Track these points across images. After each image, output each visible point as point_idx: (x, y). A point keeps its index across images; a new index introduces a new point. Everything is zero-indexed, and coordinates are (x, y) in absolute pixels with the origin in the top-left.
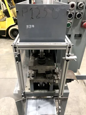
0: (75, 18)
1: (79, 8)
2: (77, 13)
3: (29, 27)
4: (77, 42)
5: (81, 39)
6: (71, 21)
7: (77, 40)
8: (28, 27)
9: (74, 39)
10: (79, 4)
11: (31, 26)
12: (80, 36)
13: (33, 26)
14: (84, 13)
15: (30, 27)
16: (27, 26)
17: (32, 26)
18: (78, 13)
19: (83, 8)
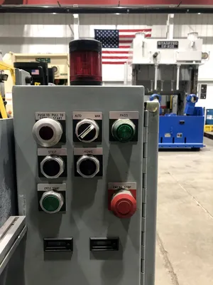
2: (80, 157)
12: (114, 244)
19: (99, 140)
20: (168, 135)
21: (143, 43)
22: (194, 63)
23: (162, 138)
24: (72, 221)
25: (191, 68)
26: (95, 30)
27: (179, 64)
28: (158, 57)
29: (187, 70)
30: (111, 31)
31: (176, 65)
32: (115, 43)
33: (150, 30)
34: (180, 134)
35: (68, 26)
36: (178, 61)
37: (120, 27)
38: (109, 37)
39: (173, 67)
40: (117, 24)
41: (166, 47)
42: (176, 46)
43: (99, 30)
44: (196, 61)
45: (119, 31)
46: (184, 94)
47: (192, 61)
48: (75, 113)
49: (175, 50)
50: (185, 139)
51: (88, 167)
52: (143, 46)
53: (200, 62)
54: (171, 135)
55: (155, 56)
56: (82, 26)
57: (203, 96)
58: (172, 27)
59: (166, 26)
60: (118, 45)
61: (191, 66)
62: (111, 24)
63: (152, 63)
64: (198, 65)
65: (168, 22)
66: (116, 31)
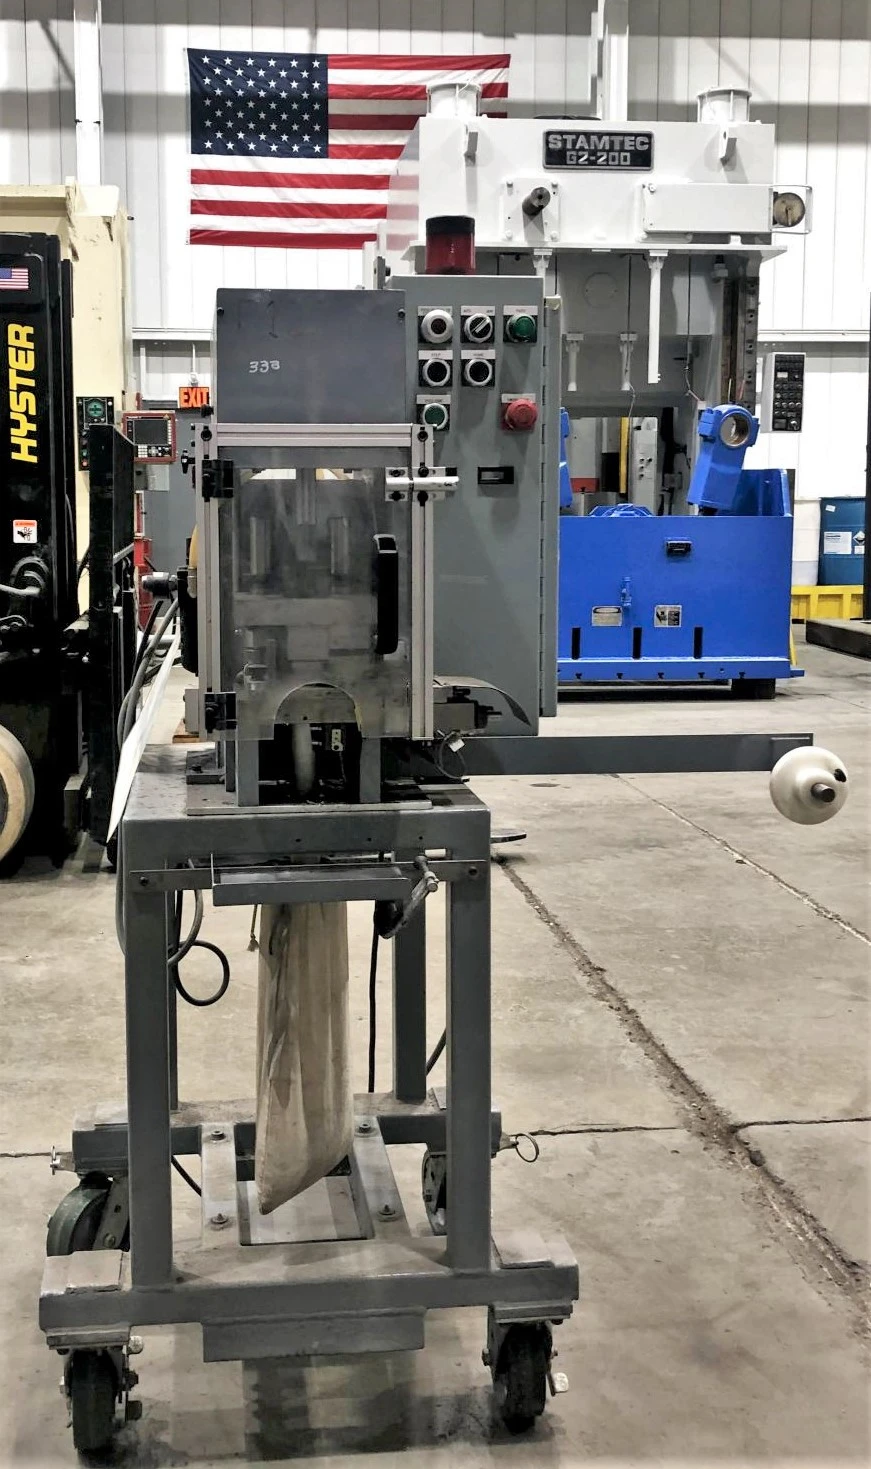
0: (464, 383)
1: (472, 338)
2: (468, 361)
3: (259, 366)
4: (495, 512)
5: (515, 494)
6: (447, 399)
7: (491, 499)
8: (255, 367)
9: (479, 495)
10: (469, 322)
11: (266, 364)
12: (507, 475)
13: (276, 365)
14: (505, 364)
15: (264, 368)
16: (254, 365)
17: (270, 365)
18: (472, 362)
19: (491, 340)
20: (606, 617)
21: (473, 138)
22: (736, 244)
23: (576, 633)
24: (457, 445)
25: (722, 272)
26: (195, 55)
27: (660, 249)
28: (550, 210)
29: (699, 283)
30: (284, 59)
31: (643, 255)
32: (307, 128)
33: (502, 61)
34: (668, 609)
35: (34, 27)
36: (653, 235)
37: (332, 41)
38: (273, 96)
39: (628, 265)
40: (315, 25)
41: (592, 164)
42: (642, 159)
43: (217, 56)
44: (747, 238)
45: (327, 61)
46: (688, 405)
47: (724, 237)
48: (463, 307)
49: (638, 178)
50: (698, 632)
51: (479, 370)
52: (471, 157)
53: (766, 238)
54: (626, 612)
55: (534, 208)
56: (116, 30)
57: (789, 417)
58: (619, 46)
59: (590, 44)
60: (322, 138)
61: (720, 258)
62: (284, 23)
63: (520, 241)
64: (758, 257)
65: (598, 19)
66: (315, 65)
